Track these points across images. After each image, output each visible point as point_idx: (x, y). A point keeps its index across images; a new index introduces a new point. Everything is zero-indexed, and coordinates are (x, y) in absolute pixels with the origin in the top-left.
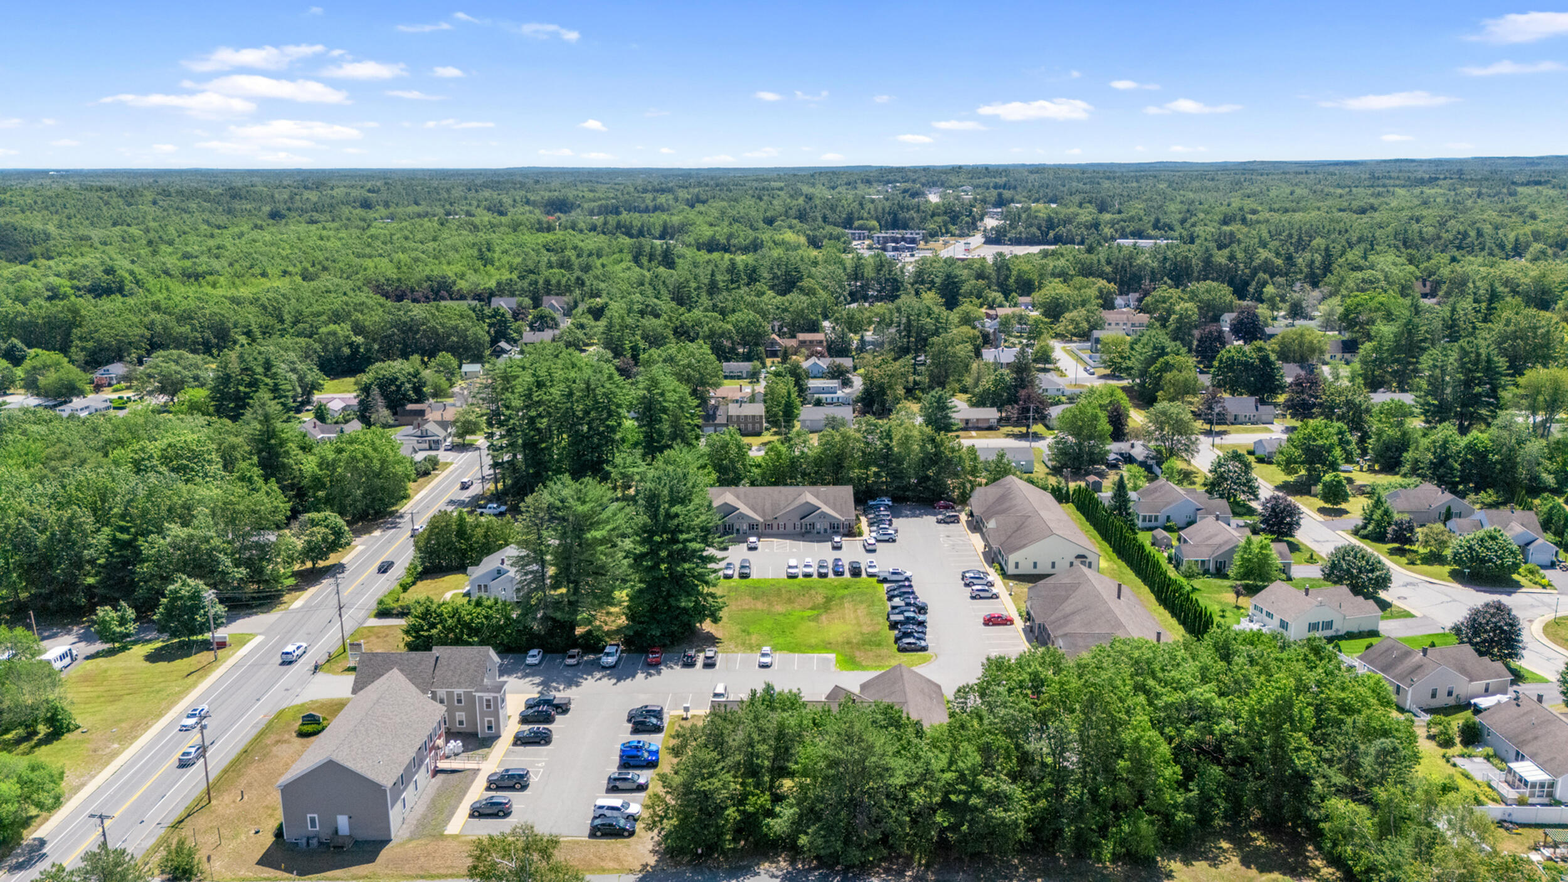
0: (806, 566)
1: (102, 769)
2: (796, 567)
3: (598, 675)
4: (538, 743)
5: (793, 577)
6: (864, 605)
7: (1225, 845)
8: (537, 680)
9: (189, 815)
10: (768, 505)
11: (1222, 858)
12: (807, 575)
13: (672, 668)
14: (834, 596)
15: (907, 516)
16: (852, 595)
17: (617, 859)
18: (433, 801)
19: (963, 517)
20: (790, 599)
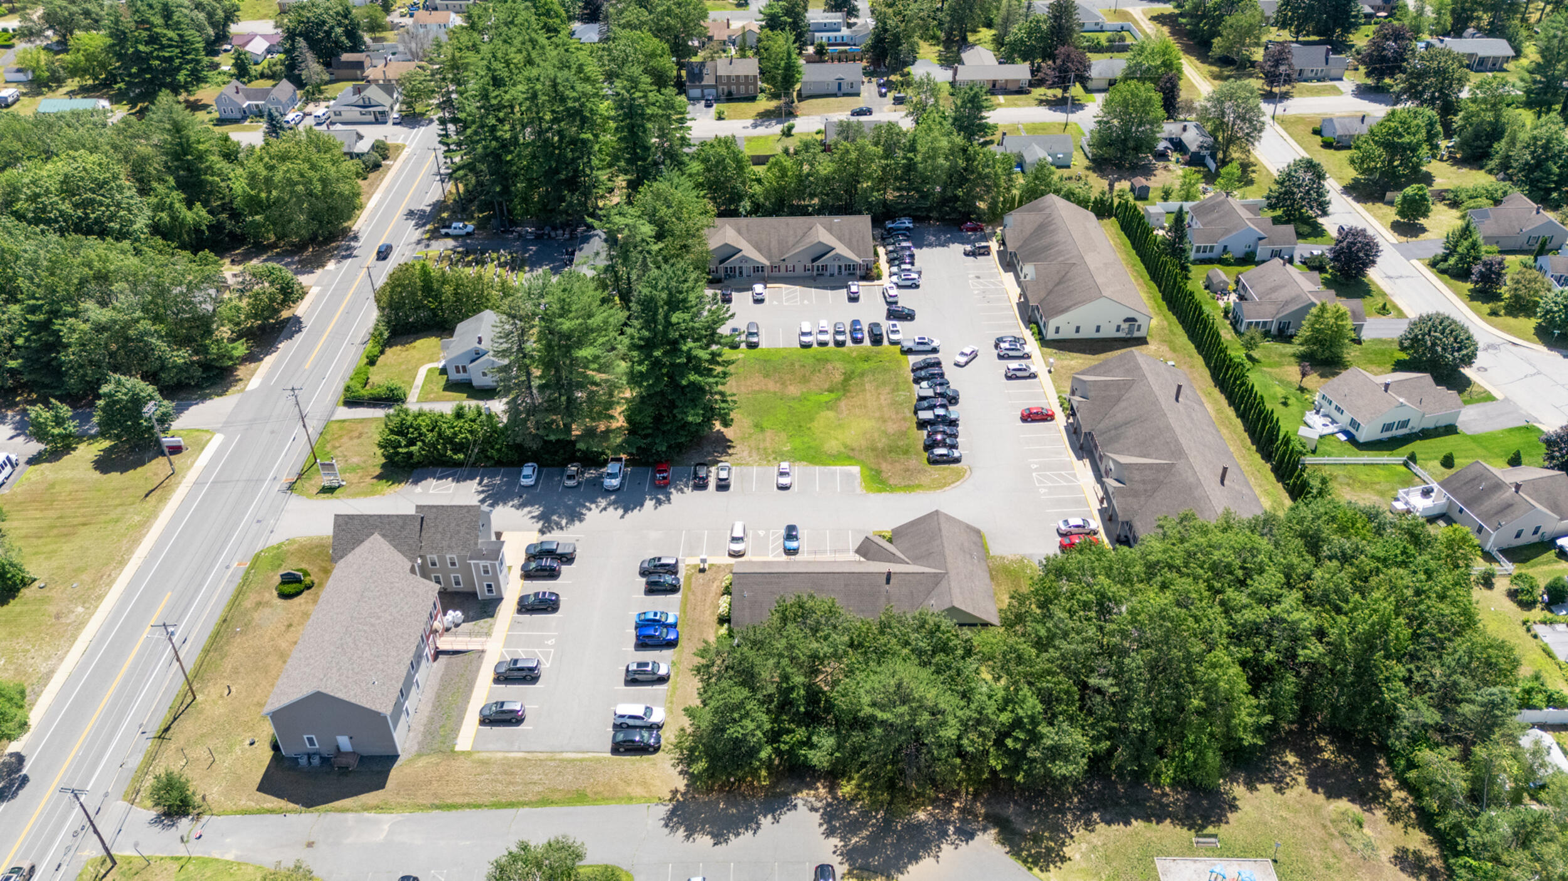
0: (821, 332)
1: (70, 646)
2: (810, 334)
3: (603, 503)
4: (544, 611)
5: (806, 346)
6: (888, 389)
7: (1291, 759)
8: (537, 511)
9: (175, 719)
10: (774, 244)
11: (1288, 780)
12: (823, 344)
13: (682, 491)
14: (853, 372)
15: (930, 245)
16: (873, 371)
17: (644, 784)
18: (438, 696)
19: (994, 245)
20: (804, 376)
